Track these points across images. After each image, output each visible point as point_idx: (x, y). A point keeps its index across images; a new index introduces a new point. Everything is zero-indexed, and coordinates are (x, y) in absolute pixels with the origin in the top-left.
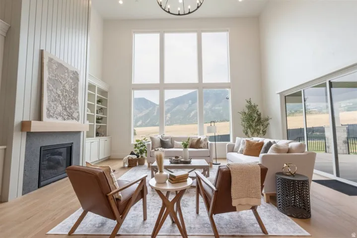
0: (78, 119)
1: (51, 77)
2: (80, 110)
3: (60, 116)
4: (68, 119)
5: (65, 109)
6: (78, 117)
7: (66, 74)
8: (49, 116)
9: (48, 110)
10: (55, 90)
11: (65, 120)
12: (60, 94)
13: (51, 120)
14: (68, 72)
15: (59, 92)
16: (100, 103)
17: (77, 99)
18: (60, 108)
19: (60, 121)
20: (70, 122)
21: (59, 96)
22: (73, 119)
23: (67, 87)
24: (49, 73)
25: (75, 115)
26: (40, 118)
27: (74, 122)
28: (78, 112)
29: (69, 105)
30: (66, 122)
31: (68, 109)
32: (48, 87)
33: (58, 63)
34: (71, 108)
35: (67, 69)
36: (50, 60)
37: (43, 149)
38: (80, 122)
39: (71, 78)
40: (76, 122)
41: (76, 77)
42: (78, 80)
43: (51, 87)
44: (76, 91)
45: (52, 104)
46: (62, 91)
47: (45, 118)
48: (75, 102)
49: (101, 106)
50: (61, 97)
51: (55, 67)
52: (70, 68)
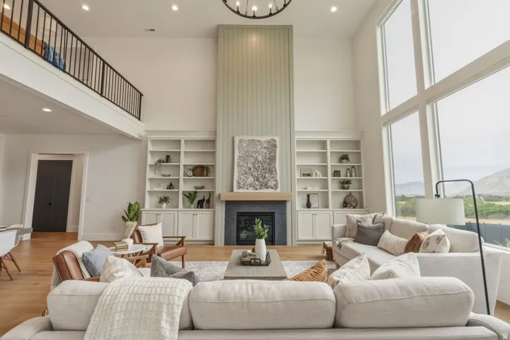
1: (241, 155)
2: (278, 178)
3: (251, 186)
4: (261, 188)
5: (258, 180)
7: (259, 147)
8: (239, 187)
9: (238, 182)
10: (245, 165)
11: (256, 189)
12: (252, 166)
13: (241, 191)
14: (261, 144)
15: (250, 165)
16: (345, 161)
17: (275, 166)
18: (251, 179)
19: (251, 190)
20: (265, 190)
21: (250, 169)
22: (267, 188)
23: (260, 158)
24: (239, 152)
25: (272, 183)
26: (232, 191)
27: (270, 190)
28: (276, 181)
29: (262, 176)
30: (257, 191)
31: (260, 179)
32: (238, 164)
33: (249, 140)
34: (265, 178)
35: (259, 141)
36: (241, 141)
37: (240, 215)
38: (278, 190)
39: (265, 148)
40: (273, 191)
41: (272, 145)
42: (276, 146)
43: (242, 163)
44: (273, 159)
45: (242, 177)
46: (253, 164)
47: (235, 190)
48: (272, 171)
49: (345, 164)
50: (253, 169)
51: (245, 145)
52: (263, 139)
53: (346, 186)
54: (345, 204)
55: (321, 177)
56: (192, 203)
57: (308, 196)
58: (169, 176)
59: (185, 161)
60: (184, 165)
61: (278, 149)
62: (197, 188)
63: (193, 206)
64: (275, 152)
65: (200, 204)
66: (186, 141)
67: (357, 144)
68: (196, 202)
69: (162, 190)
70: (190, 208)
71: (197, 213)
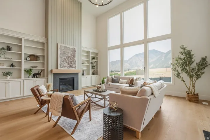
0: (75, 67)
1: (61, 53)
2: (76, 64)
3: (66, 67)
4: (70, 68)
5: (69, 64)
6: (76, 67)
7: (69, 50)
8: (61, 67)
9: (60, 65)
10: (63, 57)
11: (68, 68)
13: (62, 69)
14: (70, 49)
15: (65, 58)
16: (94, 59)
17: (75, 59)
18: (66, 64)
19: (66, 69)
20: (71, 69)
21: (65, 59)
22: (72, 68)
23: (69, 55)
24: (60, 51)
25: (74, 66)
26: (57, 69)
28: (75, 65)
30: (69, 69)
31: (70, 64)
32: (60, 56)
33: (65, 47)
34: (71, 63)
35: (69, 48)
36: (61, 46)
37: (60, 79)
38: (76, 69)
39: (71, 51)
40: (75, 69)
41: (74, 50)
42: (75, 51)
43: (61, 57)
44: (74, 56)
45: (62, 63)
46: (67, 57)
47: (59, 68)
48: (74, 61)
49: (94, 60)
50: (66, 60)
51: (63, 48)
52: (71, 47)
53: (94, 68)
54: (93, 74)
55: (87, 64)
56: (30, 75)
57: (83, 71)
58: (11, 59)
59: (25, 51)
60: (24, 54)
61: (76, 53)
62: (32, 67)
63: (31, 76)
64: (75, 53)
65: (35, 75)
66: (25, 40)
67: (97, 54)
68: (32, 75)
69: (5, 68)
70: (29, 78)
71: (36, 80)
